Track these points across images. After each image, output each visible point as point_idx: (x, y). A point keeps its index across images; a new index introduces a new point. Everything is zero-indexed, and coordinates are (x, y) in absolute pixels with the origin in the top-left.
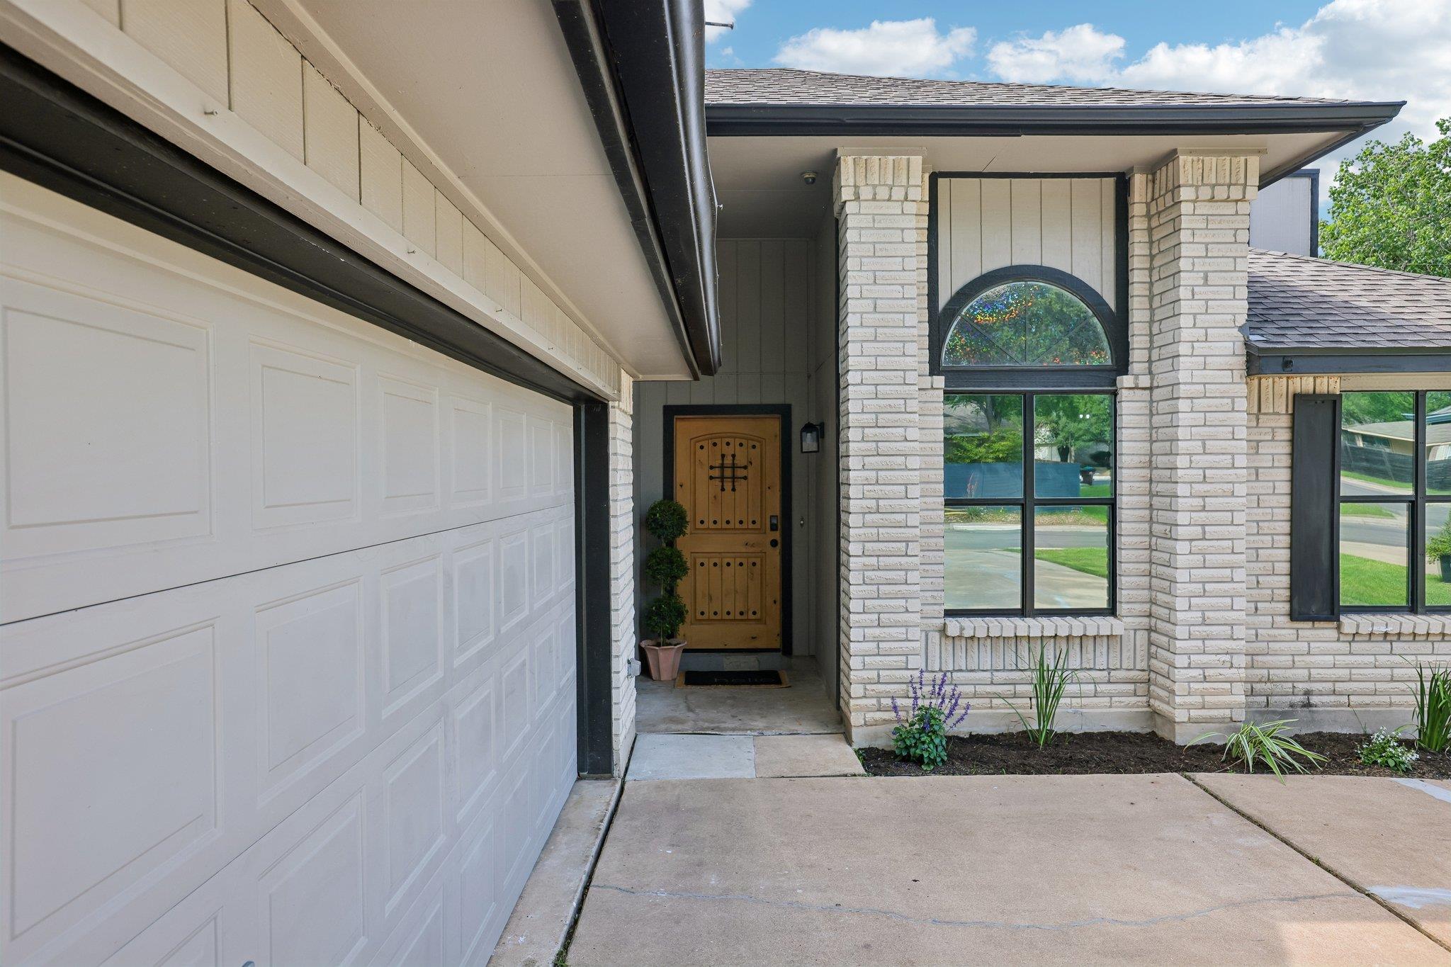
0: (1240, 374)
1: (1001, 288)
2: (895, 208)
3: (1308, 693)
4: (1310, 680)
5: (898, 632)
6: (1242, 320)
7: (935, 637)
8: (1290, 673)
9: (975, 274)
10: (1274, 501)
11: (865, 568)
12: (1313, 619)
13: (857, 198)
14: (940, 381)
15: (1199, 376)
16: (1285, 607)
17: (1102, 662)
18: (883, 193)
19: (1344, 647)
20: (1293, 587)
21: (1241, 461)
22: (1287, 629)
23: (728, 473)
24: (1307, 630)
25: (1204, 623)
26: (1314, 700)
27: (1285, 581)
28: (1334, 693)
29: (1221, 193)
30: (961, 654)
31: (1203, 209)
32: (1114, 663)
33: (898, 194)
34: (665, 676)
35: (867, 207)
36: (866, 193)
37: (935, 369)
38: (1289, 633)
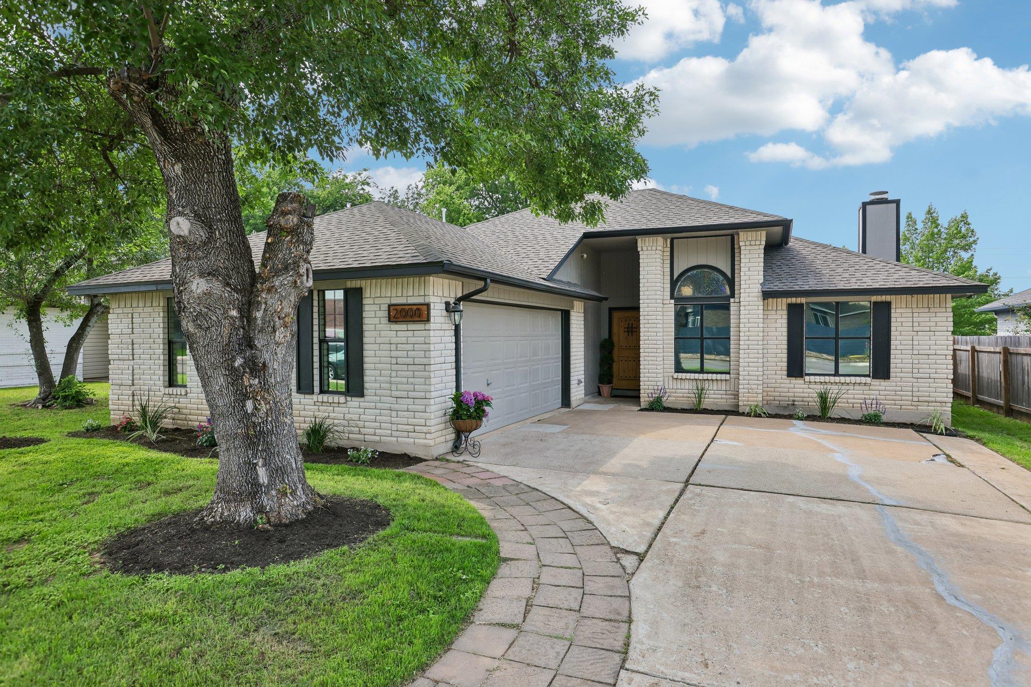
0: (761, 299)
1: (695, 272)
2: (654, 252)
3: (794, 401)
4: (794, 397)
5: (654, 375)
6: (762, 281)
7: (671, 379)
8: (787, 394)
9: (686, 268)
10: (782, 338)
11: (644, 357)
12: (796, 377)
13: (642, 250)
14: (673, 301)
15: (747, 299)
16: (785, 373)
17: (724, 388)
18: (650, 248)
19: (806, 386)
20: (788, 366)
21: (761, 325)
22: (788, 380)
23: (630, 330)
24: (794, 381)
25: (749, 375)
26: (796, 403)
27: (786, 364)
28: (803, 401)
29: (753, 243)
30: (679, 384)
31: (748, 248)
32: (728, 388)
33: (654, 248)
34: (605, 395)
35: (645, 252)
36: (645, 248)
37: (672, 297)
38: (788, 381)
